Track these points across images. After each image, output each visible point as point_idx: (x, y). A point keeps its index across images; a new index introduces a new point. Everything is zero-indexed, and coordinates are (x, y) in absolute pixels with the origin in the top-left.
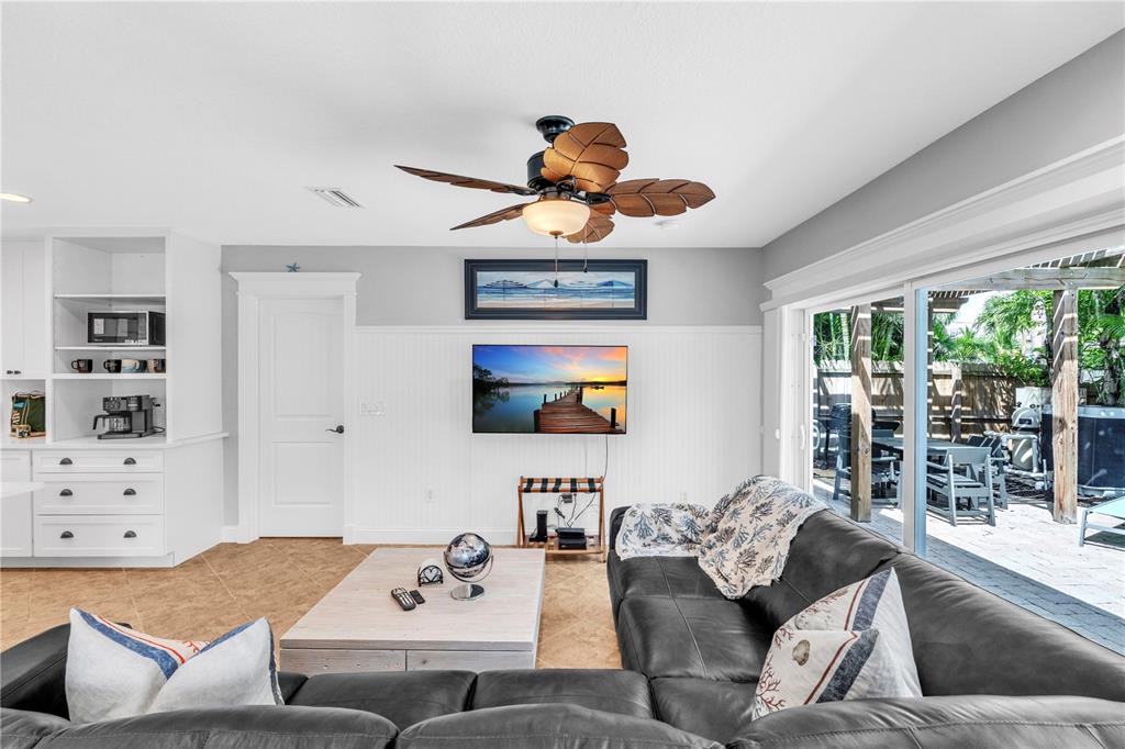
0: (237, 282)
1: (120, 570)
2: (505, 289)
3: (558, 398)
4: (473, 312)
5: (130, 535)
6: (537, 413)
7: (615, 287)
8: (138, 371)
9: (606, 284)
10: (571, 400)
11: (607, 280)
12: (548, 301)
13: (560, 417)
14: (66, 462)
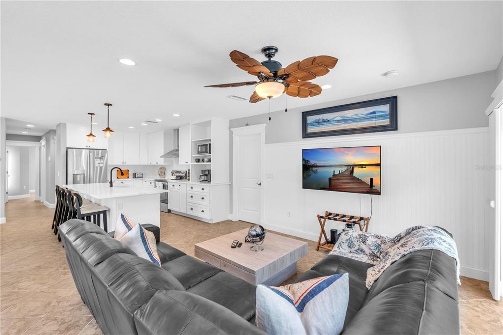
0: (232, 132)
1: (201, 221)
2: (319, 123)
3: (341, 172)
4: (306, 135)
5: (203, 211)
6: (330, 179)
7: (376, 114)
8: (208, 162)
9: (371, 113)
10: (347, 173)
11: (372, 111)
12: (340, 126)
13: (341, 181)
14: (192, 188)
